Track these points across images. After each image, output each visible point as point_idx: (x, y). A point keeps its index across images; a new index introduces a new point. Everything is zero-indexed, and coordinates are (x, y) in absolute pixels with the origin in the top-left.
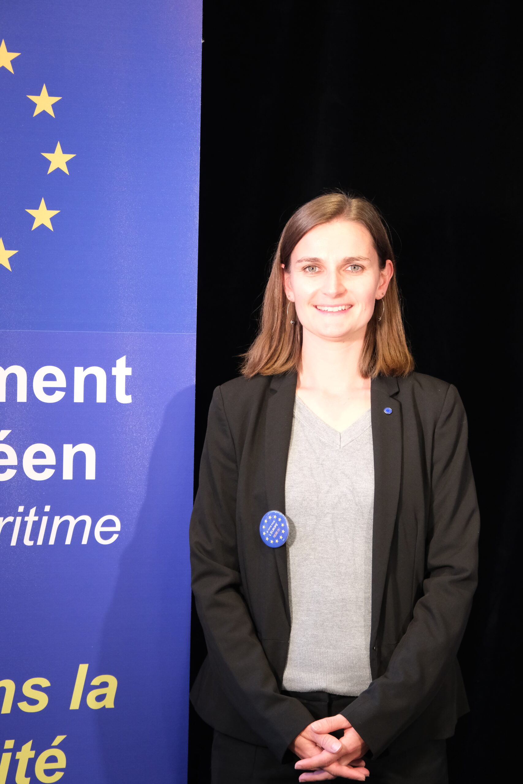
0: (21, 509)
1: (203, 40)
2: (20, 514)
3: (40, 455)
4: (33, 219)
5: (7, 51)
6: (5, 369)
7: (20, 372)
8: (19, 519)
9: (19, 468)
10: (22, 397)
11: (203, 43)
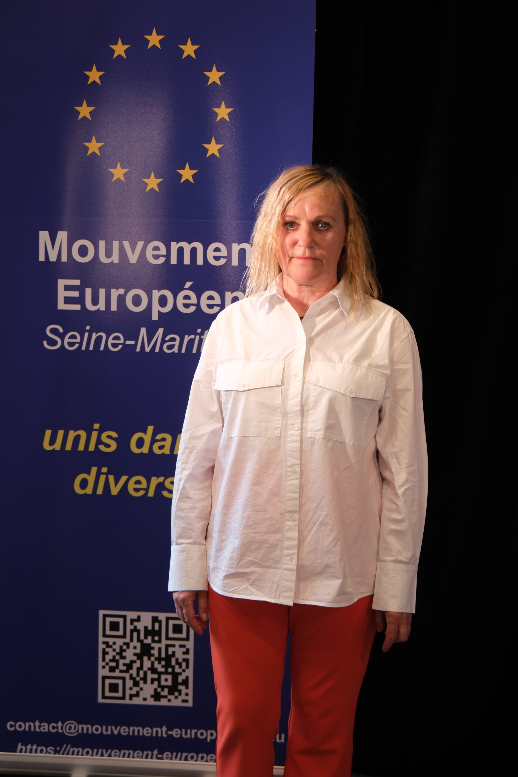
0: (199, 331)
1: (316, 29)
2: (198, 334)
3: (211, 298)
4: (207, 150)
5: (191, 45)
6: (189, 243)
7: (199, 246)
8: (198, 337)
9: (198, 305)
10: (200, 261)
11: (316, 32)
